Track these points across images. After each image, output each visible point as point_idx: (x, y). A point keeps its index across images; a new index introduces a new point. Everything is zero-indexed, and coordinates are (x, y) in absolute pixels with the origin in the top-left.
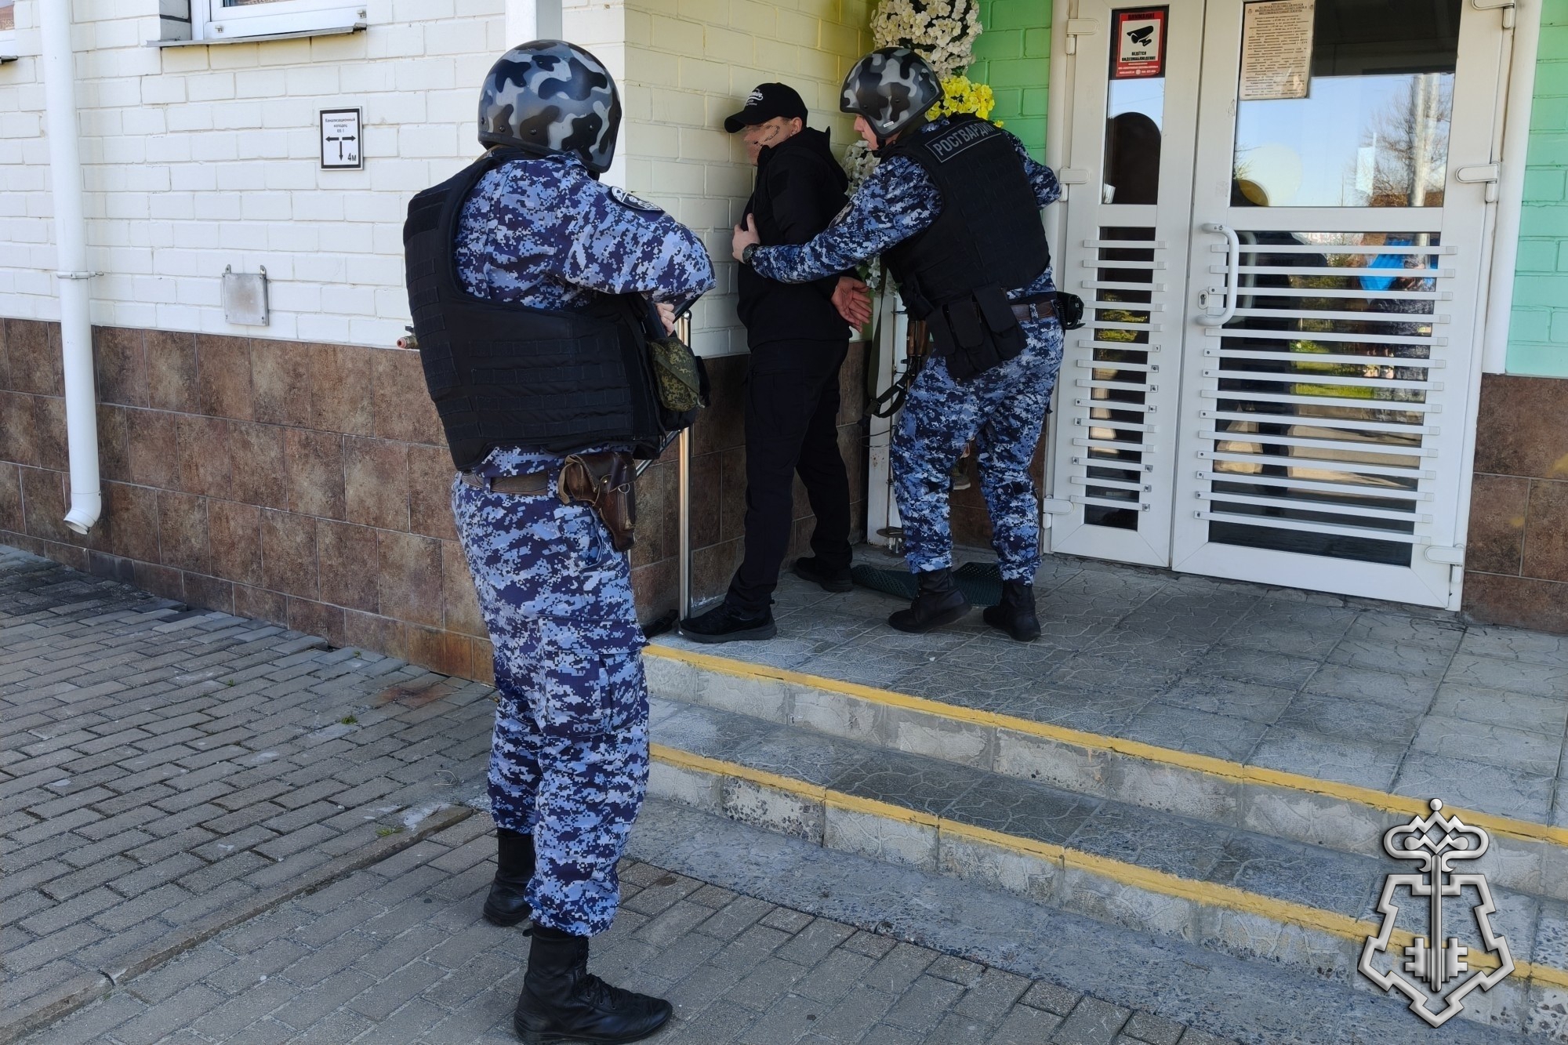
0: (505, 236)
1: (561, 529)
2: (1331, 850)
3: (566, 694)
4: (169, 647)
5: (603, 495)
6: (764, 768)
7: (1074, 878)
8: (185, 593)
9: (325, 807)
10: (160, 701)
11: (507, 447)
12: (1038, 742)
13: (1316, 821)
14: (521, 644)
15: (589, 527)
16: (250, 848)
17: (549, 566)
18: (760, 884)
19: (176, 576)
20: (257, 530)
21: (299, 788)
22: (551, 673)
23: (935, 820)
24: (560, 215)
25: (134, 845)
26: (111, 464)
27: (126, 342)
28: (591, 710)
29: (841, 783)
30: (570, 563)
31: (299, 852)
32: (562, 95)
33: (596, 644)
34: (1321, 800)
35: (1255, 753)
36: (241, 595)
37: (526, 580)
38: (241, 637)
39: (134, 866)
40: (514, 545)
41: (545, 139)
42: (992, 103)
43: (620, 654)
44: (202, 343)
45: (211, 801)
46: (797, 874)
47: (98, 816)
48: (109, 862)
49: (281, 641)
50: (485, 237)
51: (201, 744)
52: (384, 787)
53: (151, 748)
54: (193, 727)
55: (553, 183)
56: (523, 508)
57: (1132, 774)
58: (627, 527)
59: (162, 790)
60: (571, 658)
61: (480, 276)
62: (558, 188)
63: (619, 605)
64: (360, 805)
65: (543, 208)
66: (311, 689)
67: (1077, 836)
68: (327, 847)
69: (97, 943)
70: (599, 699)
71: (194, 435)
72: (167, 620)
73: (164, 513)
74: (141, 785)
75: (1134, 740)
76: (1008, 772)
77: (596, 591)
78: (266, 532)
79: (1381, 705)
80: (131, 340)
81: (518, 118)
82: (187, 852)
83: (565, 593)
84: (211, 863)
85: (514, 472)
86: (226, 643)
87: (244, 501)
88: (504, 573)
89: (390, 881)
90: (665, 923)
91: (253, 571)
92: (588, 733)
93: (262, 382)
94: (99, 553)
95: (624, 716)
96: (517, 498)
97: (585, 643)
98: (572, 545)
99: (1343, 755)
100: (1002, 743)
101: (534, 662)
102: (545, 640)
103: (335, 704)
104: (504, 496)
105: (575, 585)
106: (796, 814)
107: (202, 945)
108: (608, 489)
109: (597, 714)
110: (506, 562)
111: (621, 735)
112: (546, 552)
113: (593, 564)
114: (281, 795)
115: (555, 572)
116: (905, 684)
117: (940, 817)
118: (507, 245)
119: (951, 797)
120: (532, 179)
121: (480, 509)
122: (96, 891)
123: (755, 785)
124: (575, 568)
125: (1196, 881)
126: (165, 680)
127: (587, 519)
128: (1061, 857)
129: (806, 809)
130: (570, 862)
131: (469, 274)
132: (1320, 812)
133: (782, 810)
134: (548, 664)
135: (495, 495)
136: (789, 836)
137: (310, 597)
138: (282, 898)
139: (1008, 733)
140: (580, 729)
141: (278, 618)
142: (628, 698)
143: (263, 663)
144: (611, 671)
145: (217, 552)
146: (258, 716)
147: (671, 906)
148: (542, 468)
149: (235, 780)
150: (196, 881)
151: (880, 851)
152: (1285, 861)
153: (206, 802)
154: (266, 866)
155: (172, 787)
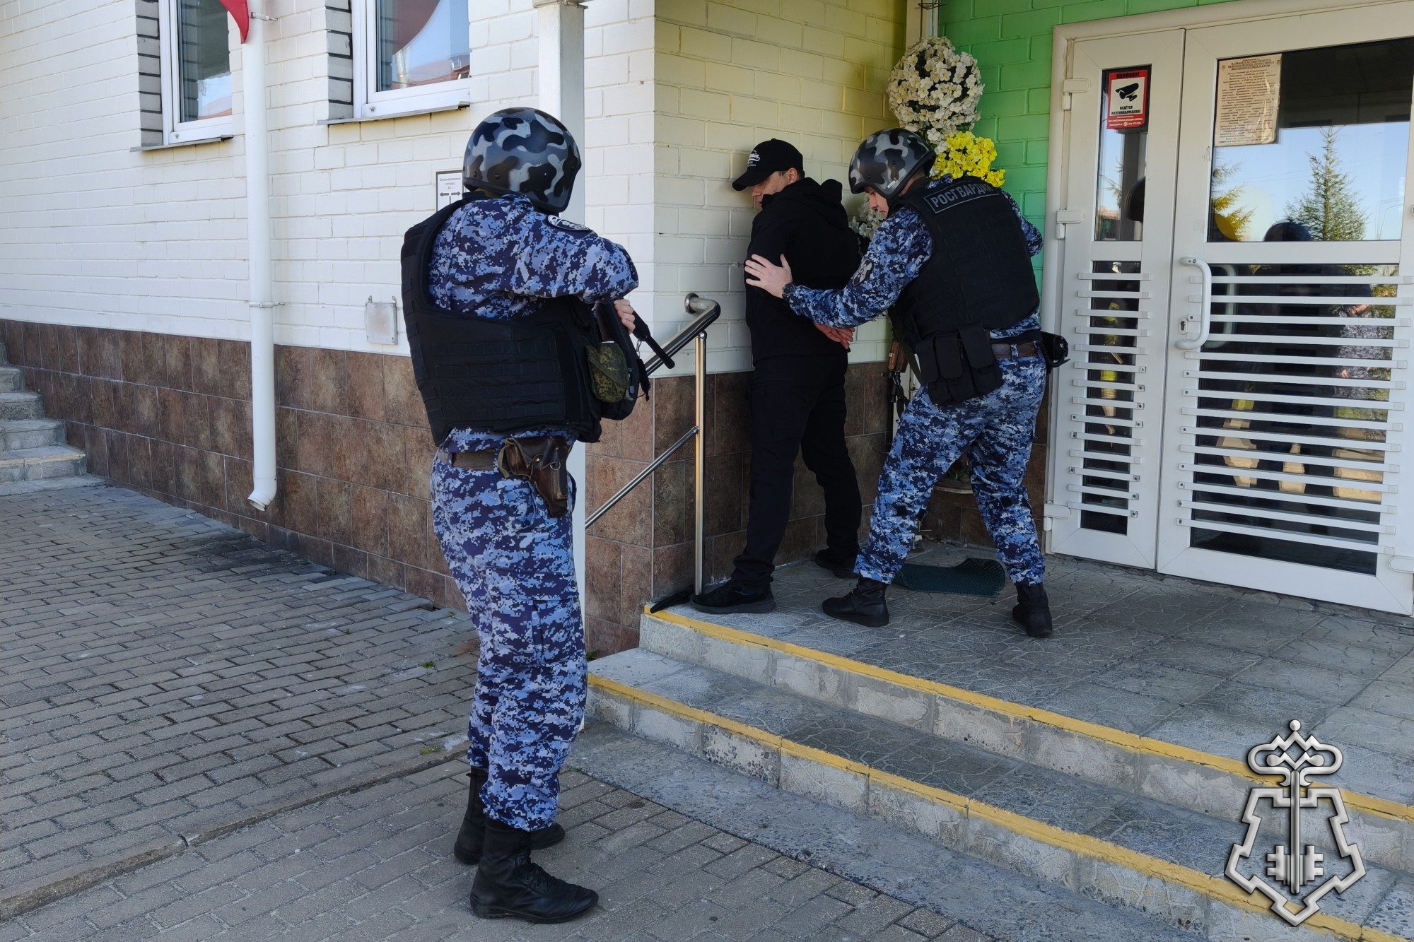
0: (465, 260)
1: (501, 497)
2: (1216, 818)
3: (506, 632)
4: (309, 602)
5: (536, 471)
6: (737, 719)
7: (976, 826)
8: (334, 561)
9: (388, 730)
10: (290, 642)
11: (462, 427)
12: (970, 709)
13: (1203, 791)
14: (474, 589)
15: (527, 497)
16: (319, 756)
17: (493, 527)
18: (713, 813)
19: (328, 547)
20: (385, 510)
21: (372, 713)
22: (496, 614)
23: (866, 769)
24: (506, 241)
25: (234, 746)
26: (285, 455)
27: (298, 358)
28: (525, 645)
29: (796, 734)
30: (509, 525)
31: (355, 761)
32: (522, 148)
33: (530, 592)
34: (1207, 772)
35: (1157, 727)
36: (373, 563)
37: (477, 537)
38: (367, 597)
39: (228, 761)
40: (469, 509)
41: (507, 184)
42: (995, 154)
43: (552, 601)
44: (349, 358)
45: (302, 719)
46: (748, 808)
47: (215, 723)
48: (211, 757)
49: (397, 601)
50: (449, 261)
51: (309, 676)
52: (437, 716)
53: (271, 677)
54: (308, 663)
55: (502, 216)
56: (474, 480)
57: (1047, 741)
58: (559, 497)
59: (269, 707)
60: (510, 602)
61: (443, 291)
62: (505, 220)
63: (551, 561)
64: (415, 730)
65: (492, 236)
66: (408, 639)
67: (984, 790)
68: (377, 759)
69: (185, 815)
70: (531, 636)
71: (343, 432)
72: (315, 581)
73: (321, 496)
74: (254, 703)
75: (1049, 710)
76: (946, 735)
77: (530, 549)
78: (391, 511)
79: (1301, 695)
80: (301, 356)
81: (486, 165)
82: (271, 754)
83: (505, 549)
84: (286, 763)
85: (466, 448)
86: (353, 601)
87: (377, 486)
88: (462, 531)
89: (417, 788)
90: (622, 837)
91: (382, 544)
92: (524, 663)
93: (392, 390)
94: (276, 527)
95: (556, 652)
96: (470, 472)
97: (520, 591)
98: (512, 511)
99: (1239, 734)
100: (941, 709)
101: (483, 604)
102: (490, 587)
103: (422, 651)
104: (460, 470)
105: (513, 543)
106: (758, 759)
107: (261, 823)
108: (541, 466)
109: (530, 648)
110: (464, 522)
111: (557, 668)
112: (491, 516)
113: (528, 527)
114: (357, 717)
115: (497, 532)
116: (866, 656)
117: (870, 766)
118: (466, 267)
119: (887, 751)
120: (484, 214)
121: (444, 480)
122: (196, 777)
123: (728, 733)
124: (513, 530)
125: (1076, 834)
126: (298, 626)
127: (526, 490)
128: (966, 807)
129: (766, 755)
130: (513, 768)
131: (436, 289)
132: (1206, 783)
133: (748, 755)
134: (493, 605)
135: (454, 469)
136: (752, 777)
137: (421, 566)
138: (331, 794)
139: (945, 700)
140: (519, 660)
141: (398, 583)
142: (559, 636)
143: (377, 617)
144: (543, 614)
145: (357, 528)
146: (361, 657)
147: (633, 824)
148: (488, 446)
149: (325, 704)
150: (271, 777)
151: (823, 794)
152: (1167, 824)
153: (298, 719)
154: (326, 769)
155: (277, 706)
